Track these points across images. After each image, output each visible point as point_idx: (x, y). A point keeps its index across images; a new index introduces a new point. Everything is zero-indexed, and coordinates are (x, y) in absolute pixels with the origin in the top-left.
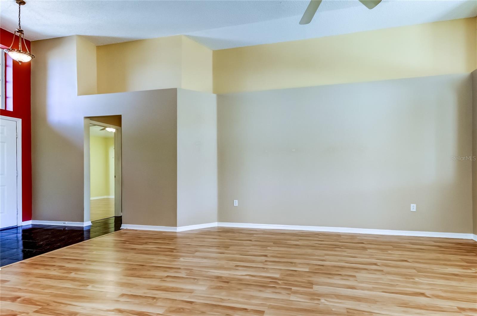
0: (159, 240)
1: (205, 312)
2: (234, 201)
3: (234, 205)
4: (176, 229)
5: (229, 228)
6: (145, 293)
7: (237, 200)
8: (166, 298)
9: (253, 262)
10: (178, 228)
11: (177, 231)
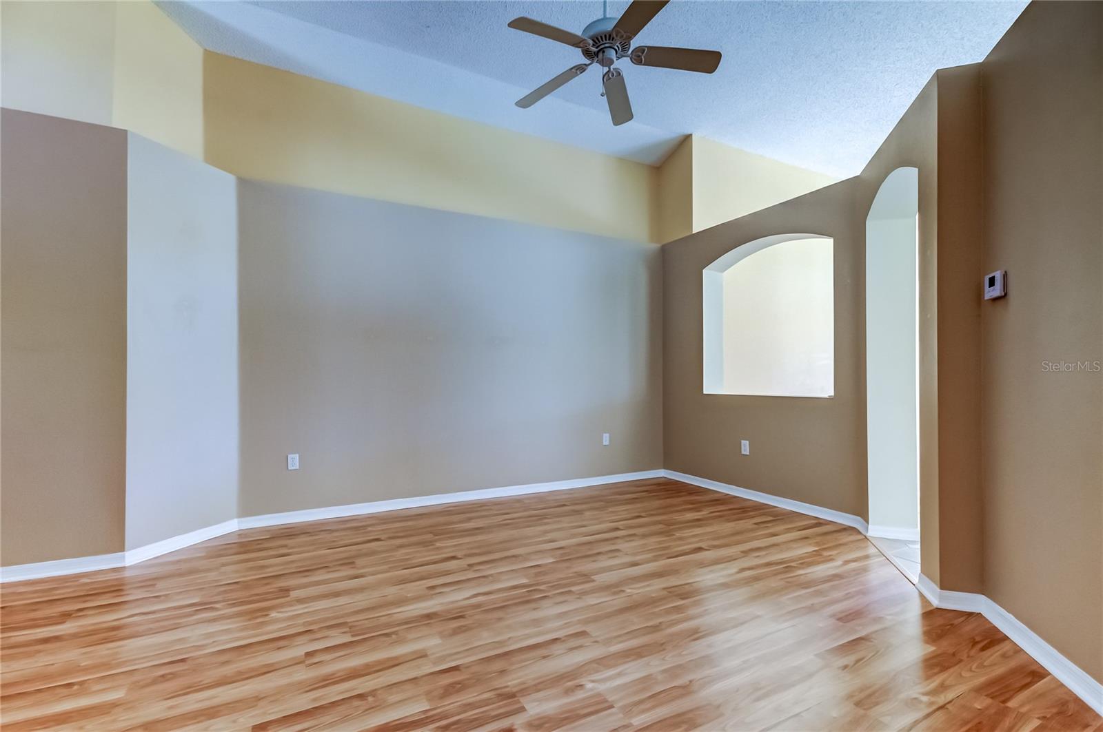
0: (104, 597)
1: (504, 671)
2: (289, 456)
3: (290, 468)
4: (124, 557)
5: (279, 527)
6: (315, 700)
7: (297, 455)
8: (387, 684)
9: (448, 573)
10: (127, 554)
11: (127, 565)
